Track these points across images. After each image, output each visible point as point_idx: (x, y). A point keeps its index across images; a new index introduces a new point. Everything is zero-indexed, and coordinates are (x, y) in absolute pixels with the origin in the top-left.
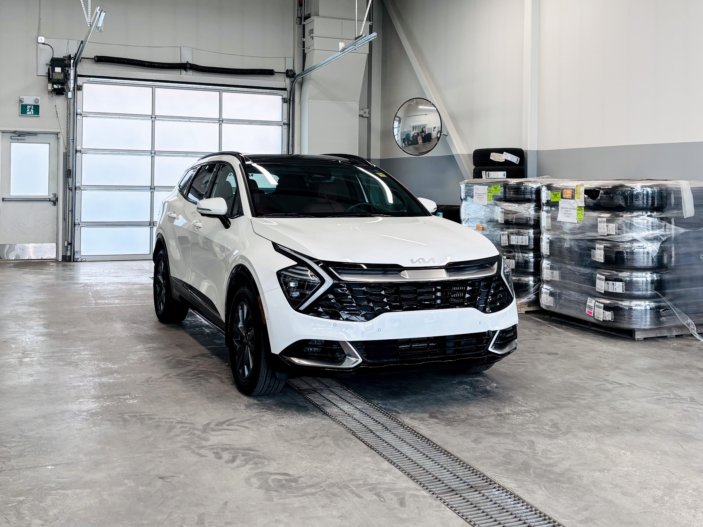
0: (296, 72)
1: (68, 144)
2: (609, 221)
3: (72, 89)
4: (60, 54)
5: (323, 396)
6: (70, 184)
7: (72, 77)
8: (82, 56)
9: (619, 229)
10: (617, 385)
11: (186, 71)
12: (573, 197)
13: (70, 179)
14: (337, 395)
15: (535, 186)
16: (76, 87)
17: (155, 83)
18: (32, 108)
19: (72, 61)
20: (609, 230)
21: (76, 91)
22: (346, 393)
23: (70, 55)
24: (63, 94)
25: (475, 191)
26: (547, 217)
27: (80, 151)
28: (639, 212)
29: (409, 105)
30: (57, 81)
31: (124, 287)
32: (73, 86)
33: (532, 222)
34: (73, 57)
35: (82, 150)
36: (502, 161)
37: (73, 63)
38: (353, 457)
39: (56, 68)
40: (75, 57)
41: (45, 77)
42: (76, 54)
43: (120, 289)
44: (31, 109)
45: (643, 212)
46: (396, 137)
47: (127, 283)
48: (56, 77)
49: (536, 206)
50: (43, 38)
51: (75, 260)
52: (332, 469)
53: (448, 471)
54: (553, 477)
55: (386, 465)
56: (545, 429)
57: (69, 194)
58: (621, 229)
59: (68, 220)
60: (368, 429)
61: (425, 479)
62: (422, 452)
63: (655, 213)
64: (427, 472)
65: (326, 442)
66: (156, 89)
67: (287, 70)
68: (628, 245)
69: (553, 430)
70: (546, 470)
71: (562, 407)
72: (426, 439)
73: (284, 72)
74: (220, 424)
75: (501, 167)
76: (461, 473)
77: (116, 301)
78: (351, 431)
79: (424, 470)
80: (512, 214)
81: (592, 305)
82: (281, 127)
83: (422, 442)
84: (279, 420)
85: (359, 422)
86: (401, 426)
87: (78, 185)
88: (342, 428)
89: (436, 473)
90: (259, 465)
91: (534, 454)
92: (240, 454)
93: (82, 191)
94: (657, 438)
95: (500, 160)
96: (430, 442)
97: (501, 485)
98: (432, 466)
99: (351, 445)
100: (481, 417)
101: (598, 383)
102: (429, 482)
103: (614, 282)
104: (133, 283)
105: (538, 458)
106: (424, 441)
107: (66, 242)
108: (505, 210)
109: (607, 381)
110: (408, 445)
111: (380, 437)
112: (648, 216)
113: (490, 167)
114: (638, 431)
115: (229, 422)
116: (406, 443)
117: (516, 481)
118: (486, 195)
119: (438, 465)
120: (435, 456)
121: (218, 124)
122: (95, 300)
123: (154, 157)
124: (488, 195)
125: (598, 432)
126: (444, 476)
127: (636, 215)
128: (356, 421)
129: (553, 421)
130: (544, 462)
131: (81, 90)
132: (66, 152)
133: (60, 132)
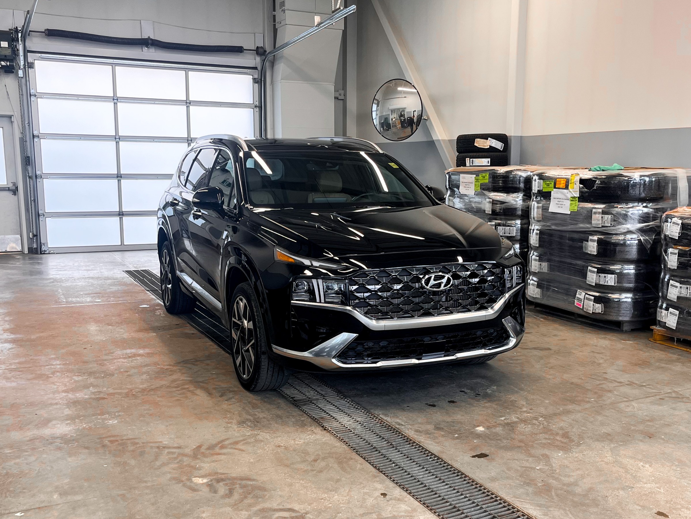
0: (267, 50)
1: (24, 128)
2: (603, 212)
3: (22, 67)
4: (5, 27)
5: (319, 408)
6: (30, 172)
8: (30, 28)
9: (614, 221)
10: (617, 384)
11: (147, 47)
12: (567, 187)
13: (29, 166)
14: (334, 405)
15: (524, 175)
16: (26, 64)
17: (114, 60)
20: (604, 222)
22: (343, 402)
25: (461, 180)
26: (538, 208)
27: (38, 136)
28: (634, 203)
29: (388, 87)
30: (3, 58)
31: (96, 282)
33: (519, 213)
35: (40, 135)
36: (486, 148)
37: (21, 37)
38: (361, 483)
39: (2, 43)
40: (23, 30)
42: (23, 26)
43: (92, 285)
45: (638, 204)
46: (374, 121)
47: (99, 278)
48: (3, 53)
49: (524, 195)
51: (42, 253)
52: (341, 500)
53: (465, 497)
54: (577, 500)
55: (398, 492)
56: (557, 440)
57: (30, 183)
58: (617, 221)
59: (32, 210)
60: (372, 446)
61: (443, 509)
62: (435, 473)
63: (651, 204)
64: (443, 499)
65: (330, 465)
66: (116, 67)
67: (257, 47)
68: (621, 237)
69: (565, 441)
70: (567, 492)
71: (568, 412)
72: (436, 456)
73: (253, 49)
74: (211, 447)
75: (486, 154)
76: (480, 500)
77: (88, 299)
78: (354, 449)
79: (439, 496)
80: (500, 204)
81: (582, 297)
82: (252, 109)
83: (432, 461)
84: (276, 439)
85: (361, 438)
86: (407, 441)
87: (38, 173)
88: (345, 446)
89: (453, 501)
90: (260, 500)
91: (551, 472)
92: (238, 486)
93: (44, 179)
94: (670, 446)
95: (484, 146)
96: (441, 460)
97: (525, 513)
98: (448, 491)
99: (358, 468)
100: (488, 428)
101: (598, 382)
102: (448, 512)
103: (606, 275)
104: (105, 277)
105: (557, 476)
106: (434, 460)
107: (31, 234)
108: (493, 200)
109: (606, 379)
110: (418, 465)
111: (386, 457)
112: (644, 207)
113: (475, 154)
114: (650, 438)
115: (221, 444)
116: (415, 463)
117: (540, 507)
118: (474, 184)
119: (454, 489)
120: (449, 478)
121: (185, 107)
122: (66, 298)
123: (119, 142)
124: (475, 184)
125: (611, 441)
126: (463, 504)
127: (632, 206)
128: (359, 437)
129: (563, 429)
130: (563, 480)
131: (33, 68)
132: (22, 137)
133: (13, 115)
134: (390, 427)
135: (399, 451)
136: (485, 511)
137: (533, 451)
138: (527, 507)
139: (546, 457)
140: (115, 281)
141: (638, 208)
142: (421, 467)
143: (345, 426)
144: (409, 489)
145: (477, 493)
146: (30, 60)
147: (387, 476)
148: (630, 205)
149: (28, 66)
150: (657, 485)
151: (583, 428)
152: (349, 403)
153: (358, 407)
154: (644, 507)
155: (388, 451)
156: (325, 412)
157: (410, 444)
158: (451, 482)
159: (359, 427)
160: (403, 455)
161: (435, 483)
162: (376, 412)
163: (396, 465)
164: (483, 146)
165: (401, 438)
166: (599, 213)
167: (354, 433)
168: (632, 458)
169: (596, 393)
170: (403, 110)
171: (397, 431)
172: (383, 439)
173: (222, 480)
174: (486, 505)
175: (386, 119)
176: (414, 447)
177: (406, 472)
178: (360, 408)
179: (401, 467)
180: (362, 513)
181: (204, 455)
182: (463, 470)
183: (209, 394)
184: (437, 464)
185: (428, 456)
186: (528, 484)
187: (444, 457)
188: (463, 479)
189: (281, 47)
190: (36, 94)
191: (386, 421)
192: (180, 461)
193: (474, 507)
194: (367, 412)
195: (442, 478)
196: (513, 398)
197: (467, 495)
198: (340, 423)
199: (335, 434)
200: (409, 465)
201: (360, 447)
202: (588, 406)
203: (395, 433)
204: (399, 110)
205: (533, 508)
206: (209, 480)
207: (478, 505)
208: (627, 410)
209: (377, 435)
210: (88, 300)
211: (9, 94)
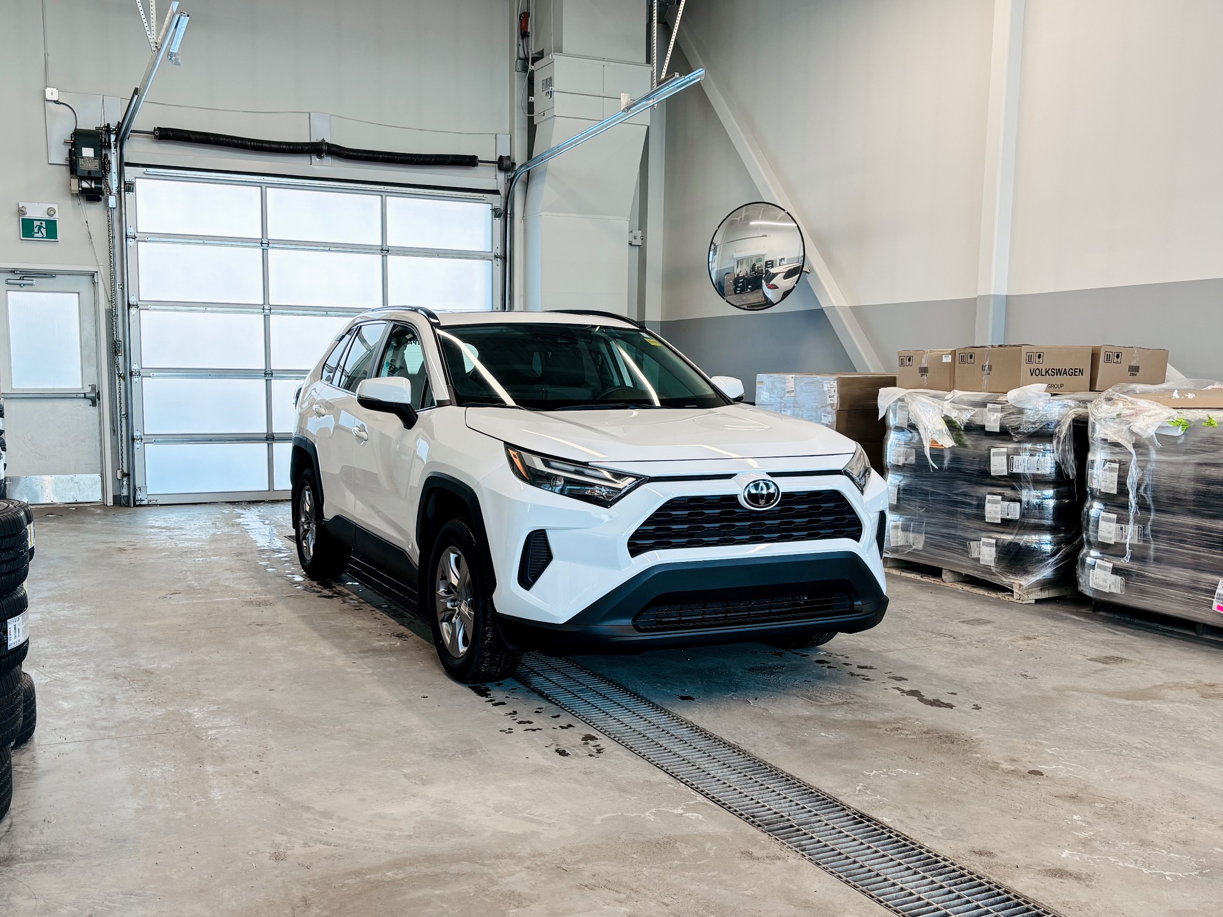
0: (516, 161)
1: (113, 292)
3: (114, 191)
4: (89, 123)
6: (121, 366)
7: (114, 166)
8: (133, 127)
11: (320, 157)
13: (119, 357)
17: (264, 178)
18: (44, 225)
19: (113, 138)
21: (123, 194)
23: (108, 125)
24: (100, 200)
27: (137, 306)
30: (87, 175)
32: (117, 186)
34: (114, 130)
35: (139, 303)
37: (116, 141)
39: (84, 149)
40: (119, 130)
41: (64, 167)
42: (120, 125)
44: (40, 227)
48: (85, 167)
50: (55, 91)
51: (139, 504)
57: (120, 384)
59: (121, 431)
66: (266, 189)
67: (500, 157)
73: (494, 160)
82: (490, 262)
87: (134, 367)
93: (143, 379)
107: (119, 472)
121: (380, 257)
123: (269, 316)
131: (133, 192)
132: (111, 308)
133: (97, 272)
146: (128, 178)
149: (124, 188)
189: (541, 157)
190: (137, 235)
211: (92, 237)
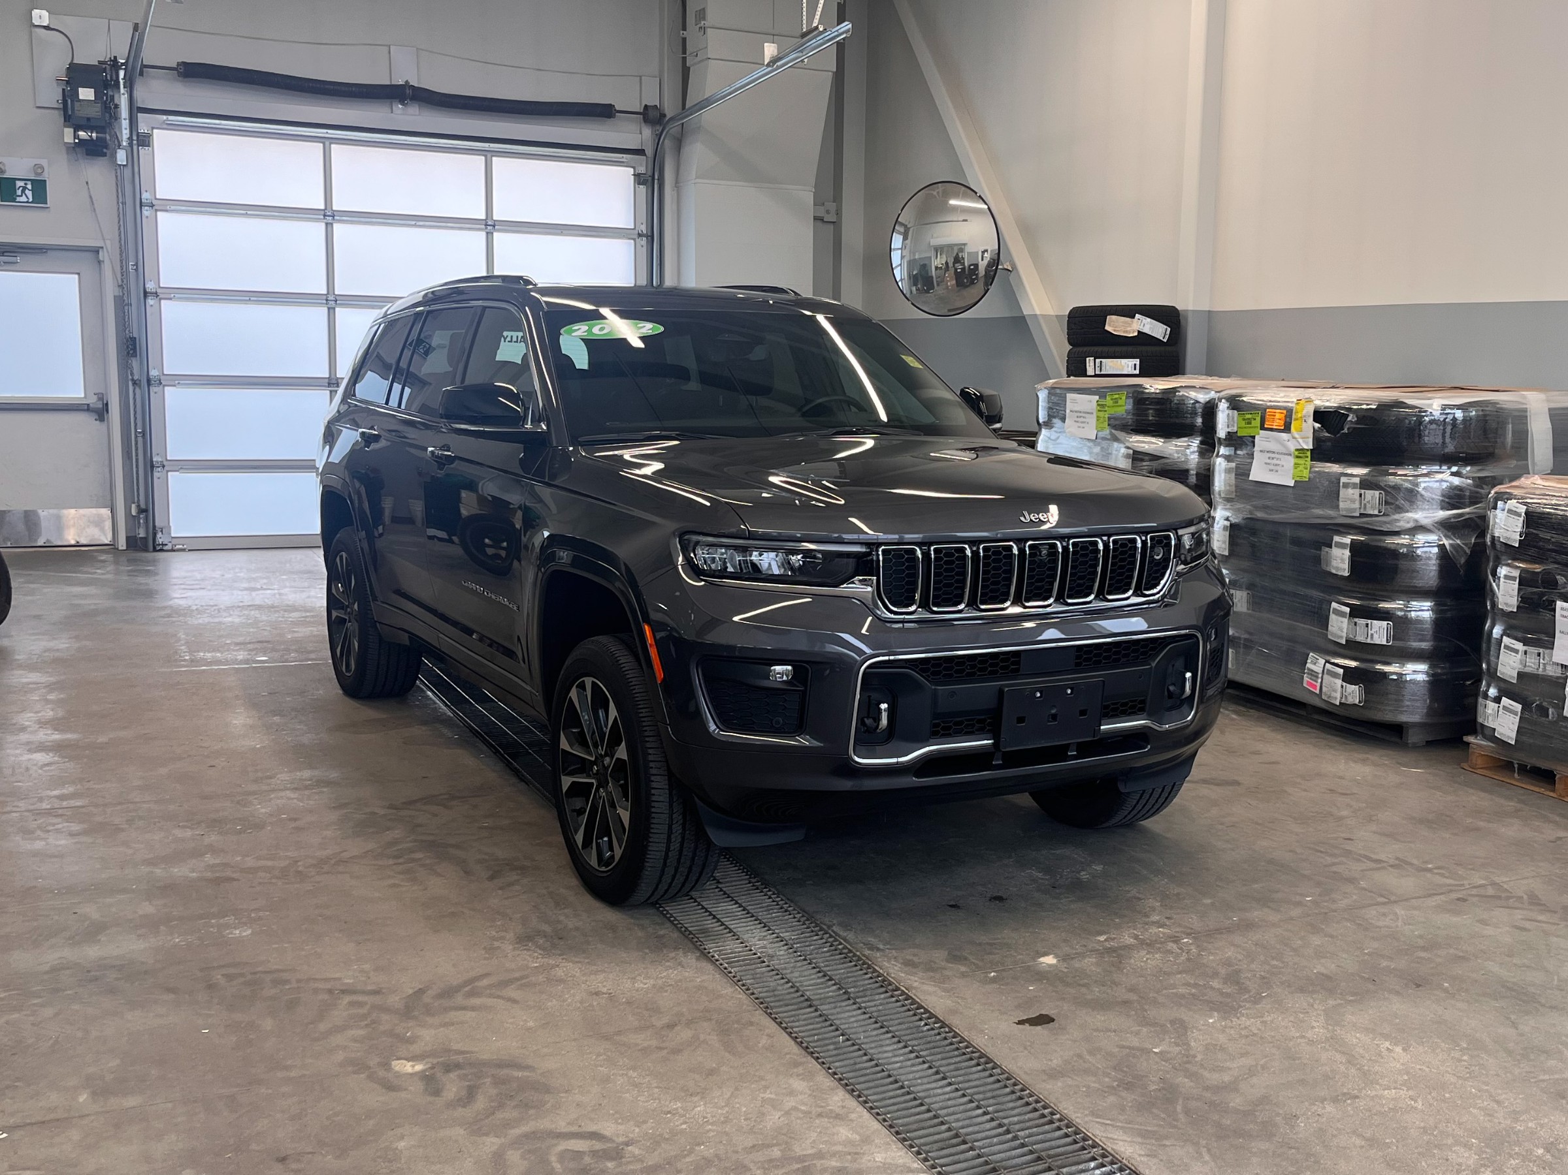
0: (667, 112)
1: (124, 273)
2: (1365, 484)
3: (125, 143)
4: (89, 56)
6: (135, 372)
7: (124, 112)
8: (143, 60)
9: (1387, 503)
11: (403, 104)
12: (1287, 428)
13: (134, 359)
15: (1203, 398)
16: (135, 137)
17: (329, 131)
18: (29, 186)
19: (122, 74)
20: (1365, 505)
21: (135, 147)
22: (758, 896)
23: (115, 57)
24: (104, 155)
25: (1069, 406)
26: (1228, 471)
27: (156, 294)
28: (1432, 465)
29: (926, 199)
30: (84, 122)
31: (264, 617)
32: (128, 136)
34: (123, 64)
35: (159, 291)
36: (1131, 335)
37: (124, 79)
39: (81, 90)
40: (128, 63)
41: (56, 112)
42: (129, 55)
43: (256, 623)
44: (24, 188)
45: (1440, 466)
46: (897, 272)
47: (273, 607)
48: (82, 112)
49: (1202, 443)
50: (45, 14)
51: (158, 548)
52: (709, 1115)
53: (985, 1113)
54: (1228, 1122)
55: (839, 1099)
56: (1212, 988)
57: (135, 395)
58: (1392, 504)
59: (137, 455)
60: (802, 996)
61: (931, 1139)
62: (928, 1058)
63: (1468, 468)
64: (935, 1117)
65: (702, 1037)
66: (333, 146)
67: (646, 106)
68: (1404, 540)
69: (1229, 990)
70: (1212, 1104)
71: (1249, 926)
72: (938, 1020)
73: (638, 110)
74: (448, 993)
75: (1130, 349)
76: (1016, 1119)
77: (241, 655)
78: (762, 1003)
79: (929, 1111)
80: (1150, 460)
81: (1318, 668)
82: (632, 241)
83: (928, 1030)
84: (593, 977)
85: (783, 978)
86: (882, 986)
87: (154, 373)
88: (743, 996)
89: (958, 1120)
90: (532, 1112)
91: (1185, 1059)
92: (488, 1080)
93: (166, 388)
94: (1459, 1005)
95: (1126, 332)
96: (947, 1030)
97: (1109, 1150)
98: (949, 1099)
99: (760, 1045)
100: (1065, 958)
101: (1329, 860)
102: (940, 1145)
103: (1369, 621)
104: (288, 606)
105: (1195, 1069)
106: (932, 1029)
107: (133, 506)
108: (1135, 452)
109: (1348, 853)
110: (896, 1040)
111: (830, 1019)
112: (1453, 474)
113: (1106, 349)
114: (1418, 986)
115: (470, 987)
116: (890, 1035)
117: (1143, 1136)
118: (1095, 415)
119: (964, 1095)
120: (957, 1069)
121: (483, 234)
122: (190, 652)
123: (334, 309)
124: (1098, 417)
125: (1331, 992)
126: (976, 1128)
127: (1425, 472)
128: (778, 974)
129: (1230, 965)
130: (1207, 1079)
131: (149, 146)
132: (121, 294)
133: (102, 248)
134: (851, 955)
135: (859, 1008)
136: (1023, 1145)
137: (1152, 1013)
138: (1116, 1137)
139: (1181, 1028)
140: (308, 614)
141: (1439, 476)
142: (902, 1045)
143: (751, 950)
144: (865, 1092)
145: (1011, 1105)
146: (143, 129)
147: (823, 1063)
148: (1424, 469)
149: (137, 140)
150: (1411, 1093)
151: (1275, 962)
152: (770, 898)
153: (790, 907)
154: (1372, 1142)
155: (835, 1008)
156: (715, 917)
157: (886, 992)
158: (960, 1079)
159: (782, 953)
160: (867, 1016)
161: (925, 1080)
162: (827, 920)
163: (848, 1040)
164: (1124, 332)
165: (871, 978)
166: (1354, 486)
167: (769, 966)
168: (1367, 1030)
169: (1319, 884)
170: (961, 247)
171: (864, 963)
172: (831, 979)
173: (458, 1066)
174: (1027, 1132)
175: (924, 267)
176: (894, 999)
177: (865, 1054)
178: (794, 910)
179: (858, 1044)
180: (751, 1145)
181: (429, 1012)
182: (990, 1051)
183: (466, 872)
184: (938, 1037)
185: (921, 1020)
186: (1129, 1087)
187: (957, 1023)
188: (987, 1073)
189: (697, 107)
190: (155, 202)
191: (845, 940)
192: (373, 1022)
193: (1000, 1135)
194: (808, 920)
195: (941, 1069)
196: (1134, 892)
197: (990, 1109)
198: (742, 943)
199: (726, 968)
200: (875, 1039)
201: (777, 999)
202: (1296, 912)
203: (859, 967)
204: (953, 249)
205: (1129, 1139)
206: (429, 1065)
207: (1008, 1132)
208: (1380, 924)
209: (819, 972)
210: (240, 657)
211: (94, 202)
